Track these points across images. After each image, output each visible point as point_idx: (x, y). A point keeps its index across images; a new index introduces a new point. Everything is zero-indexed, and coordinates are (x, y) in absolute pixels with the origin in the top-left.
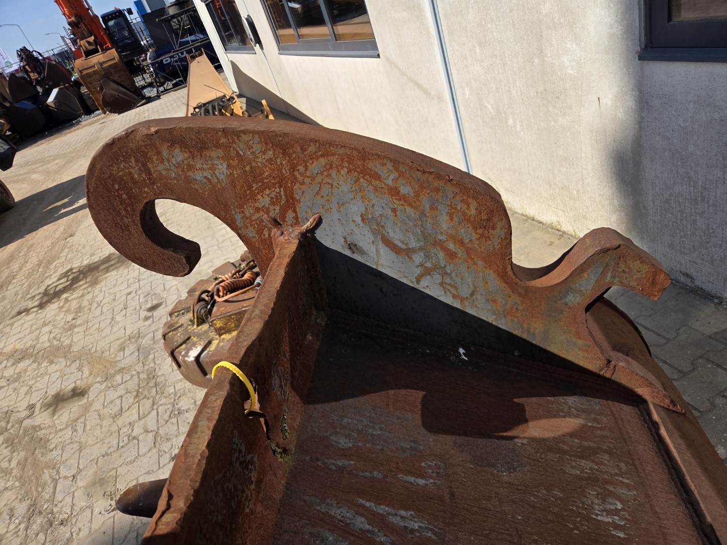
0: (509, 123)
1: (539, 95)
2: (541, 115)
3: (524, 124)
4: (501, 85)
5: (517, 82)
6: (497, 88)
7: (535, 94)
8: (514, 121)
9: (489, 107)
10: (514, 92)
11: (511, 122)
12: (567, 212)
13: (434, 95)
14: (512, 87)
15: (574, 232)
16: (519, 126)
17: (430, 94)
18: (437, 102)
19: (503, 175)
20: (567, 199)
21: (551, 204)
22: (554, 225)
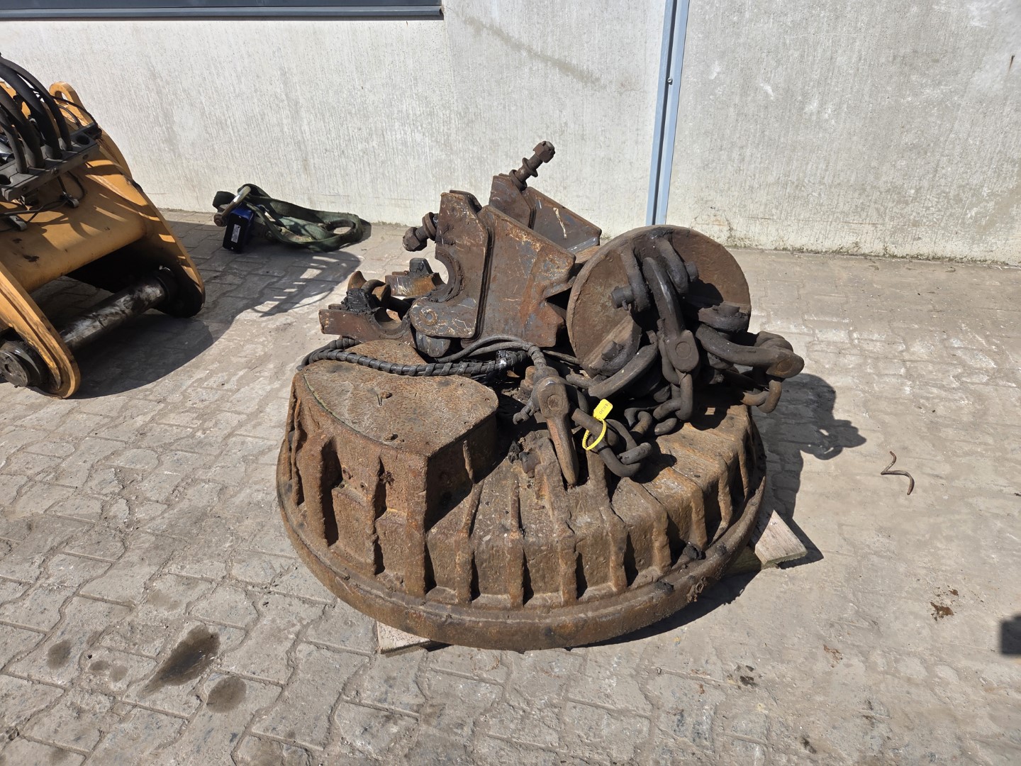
0: (806, 109)
1: (899, 59)
2: (889, 88)
3: (845, 106)
4: (815, 50)
5: (858, 43)
6: (802, 56)
7: (891, 59)
8: (822, 104)
9: (769, 89)
10: (841, 60)
11: (813, 106)
12: (883, 224)
13: (611, 82)
14: (840, 52)
15: (886, 249)
16: (830, 111)
17: (598, 79)
18: (616, 94)
19: (754, 196)
20: (890, 205)
21: (850, 219)
22: (844, 250)
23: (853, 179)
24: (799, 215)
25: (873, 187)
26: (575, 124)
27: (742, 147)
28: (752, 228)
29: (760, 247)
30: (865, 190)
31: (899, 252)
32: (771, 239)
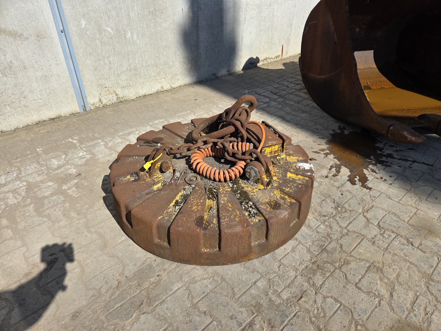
0: (127, 37)
3: (140, 34)
8: (132, 34)
11: (129, 35)
12: (167, 77)
13: (30, 35)
14: (130, 11)
15: (171, 86)
16: (135, 37)
17: (22, 35)
18: (36, 41)
19: (120, 78)
20: (167, 69)
21: (157, 78)
22: (159, 91)
23: (152, 62)
24: (140, 81)
25: (160, 64)
26: (16, 60)
27: (108, 58)
28: (125, 91)
29: (130, 99)
30: (157, 66)
31: (175, 86)
32: (133, 94)
